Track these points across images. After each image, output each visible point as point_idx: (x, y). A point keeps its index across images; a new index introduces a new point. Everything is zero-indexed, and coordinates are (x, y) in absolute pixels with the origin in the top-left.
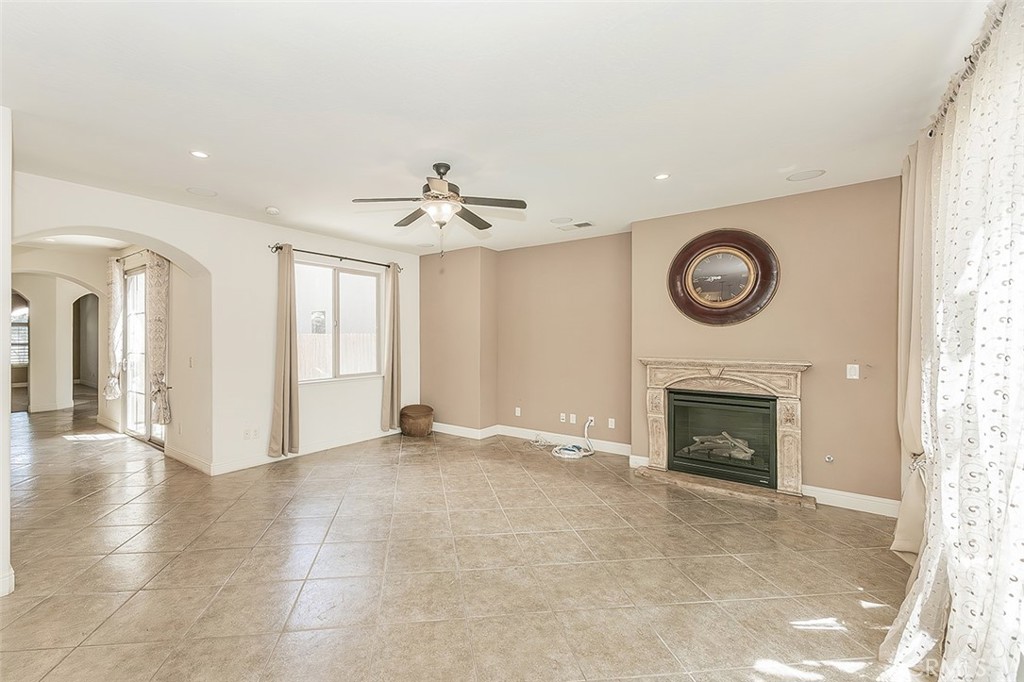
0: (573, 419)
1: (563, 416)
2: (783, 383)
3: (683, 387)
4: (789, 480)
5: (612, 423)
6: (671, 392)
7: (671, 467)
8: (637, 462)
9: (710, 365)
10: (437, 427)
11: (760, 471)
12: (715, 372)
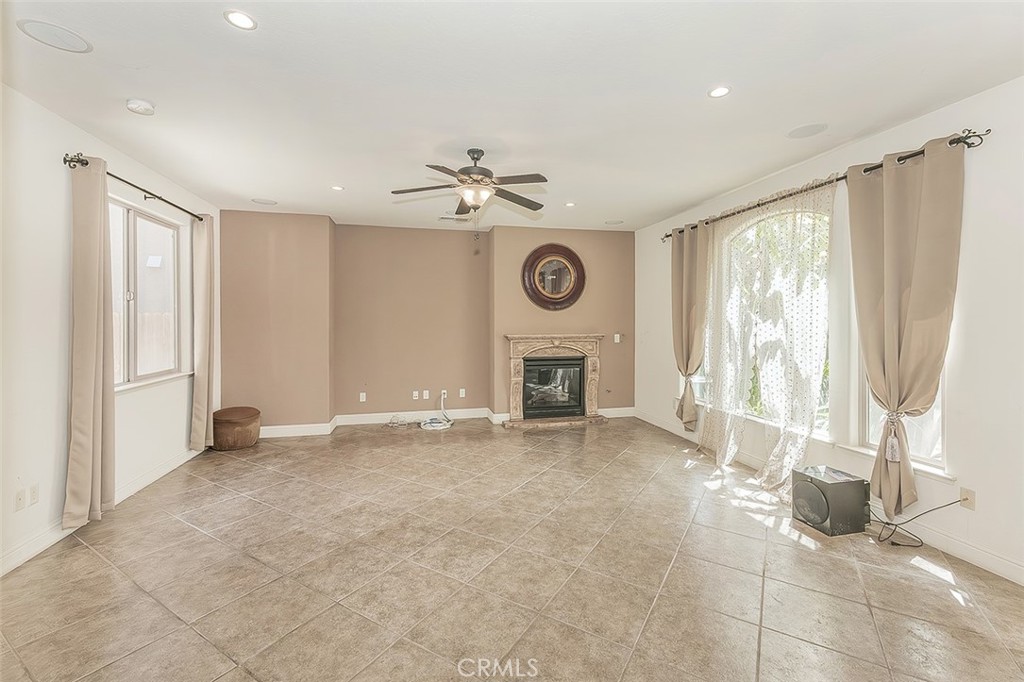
0: (426, 395)
1: (416, 394)
2: (591, 348)
3: (534, 355)
4: (591, 408)
5: (462, 393)
6: (526, 360)
7: (527, 416)
8: (498, 418)
9: (554, 338)
10: (265, 432)
11: (576, 406)
12: (557, 343)
